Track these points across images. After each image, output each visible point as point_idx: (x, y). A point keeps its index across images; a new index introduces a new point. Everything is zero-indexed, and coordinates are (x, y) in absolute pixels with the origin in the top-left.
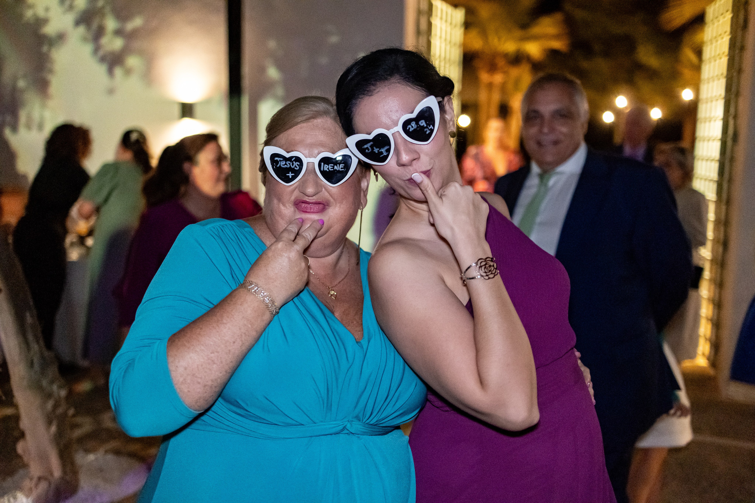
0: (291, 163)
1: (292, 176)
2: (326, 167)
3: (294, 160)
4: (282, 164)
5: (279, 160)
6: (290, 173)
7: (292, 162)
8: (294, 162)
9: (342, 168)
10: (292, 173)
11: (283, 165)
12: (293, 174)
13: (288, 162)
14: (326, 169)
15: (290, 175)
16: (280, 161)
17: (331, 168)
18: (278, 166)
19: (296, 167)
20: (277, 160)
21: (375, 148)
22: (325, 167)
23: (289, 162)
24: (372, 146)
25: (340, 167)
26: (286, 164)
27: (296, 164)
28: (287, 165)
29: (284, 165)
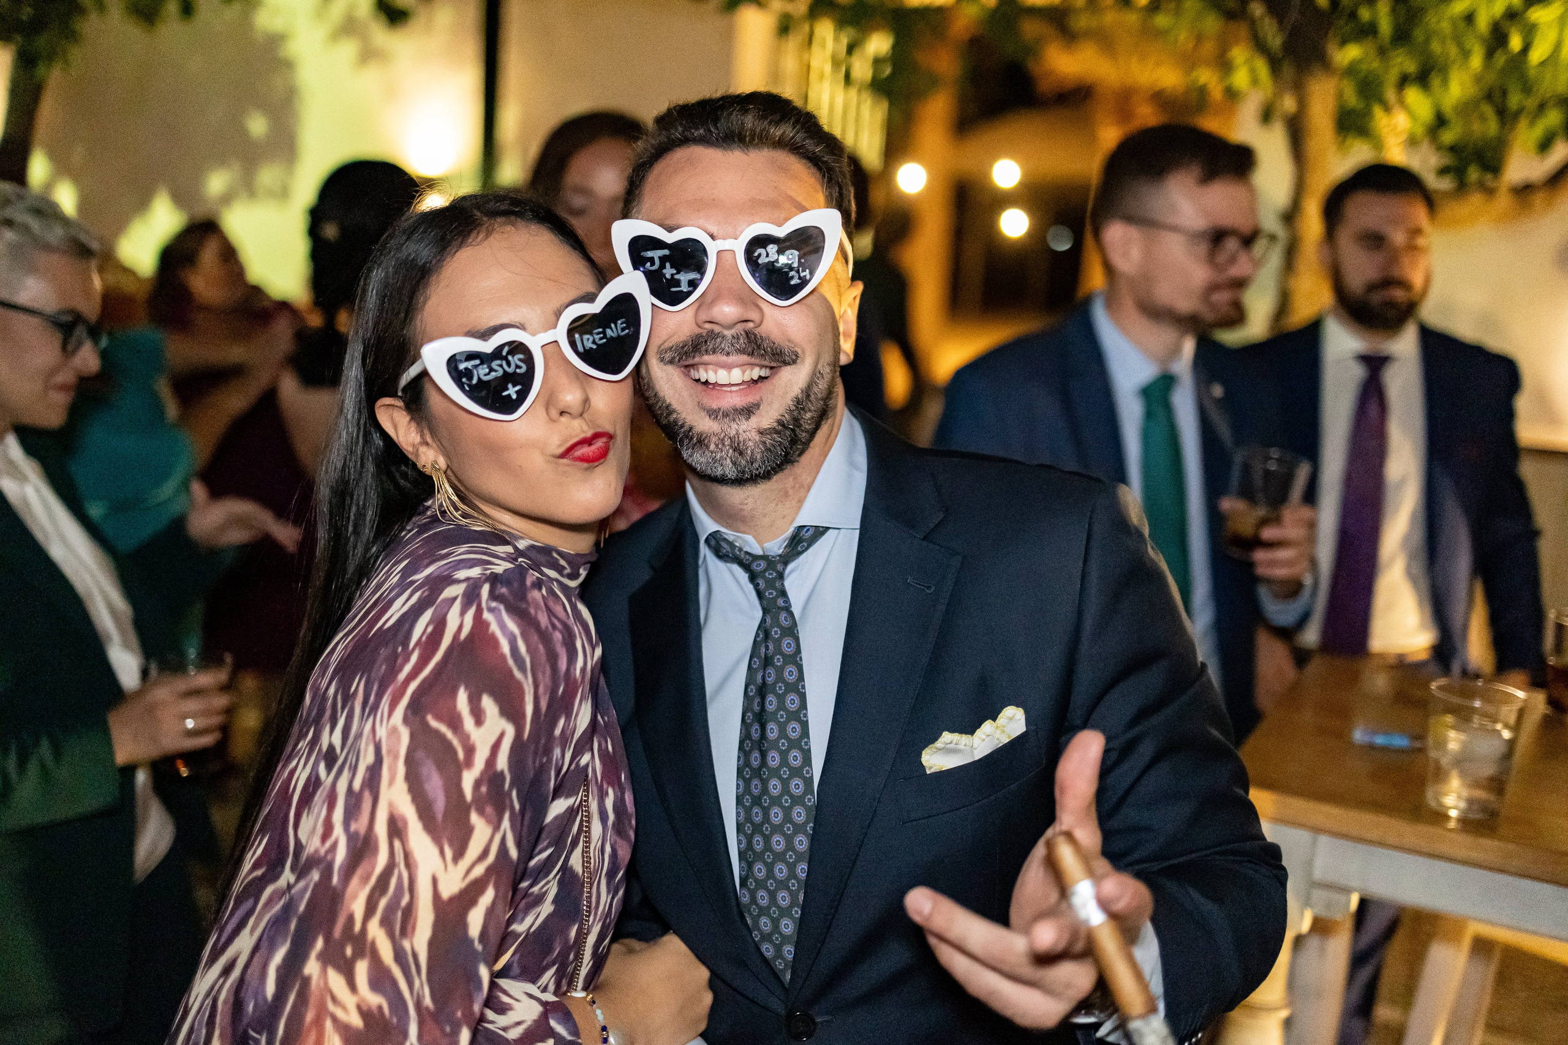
0: (504, 363)
1: (517, 392)
2: (588, 339)
3: (509, 353)
4: (482, 373)
5: (472, 366)
6: (510, 386)
7: (506, 358)
8: (510, 358)
9: (623, 330)
10: (514, 386)
11: (485, 375)
12: (518, 388)
13: (495, 364)
14: (589, 345)
15: (512, 391)
16: (476, 366)
17: (601, 339)
18: (475, 381)
19: (520, 367)
20: (466, 369)
21: (668, 265)
22: (585, 342)
23: (499, 362)
24: (663, 259)
25: (618, 328)
26: (491, 370)
27: (515, 359)
28: (496, 371)
29: (488, 374)
